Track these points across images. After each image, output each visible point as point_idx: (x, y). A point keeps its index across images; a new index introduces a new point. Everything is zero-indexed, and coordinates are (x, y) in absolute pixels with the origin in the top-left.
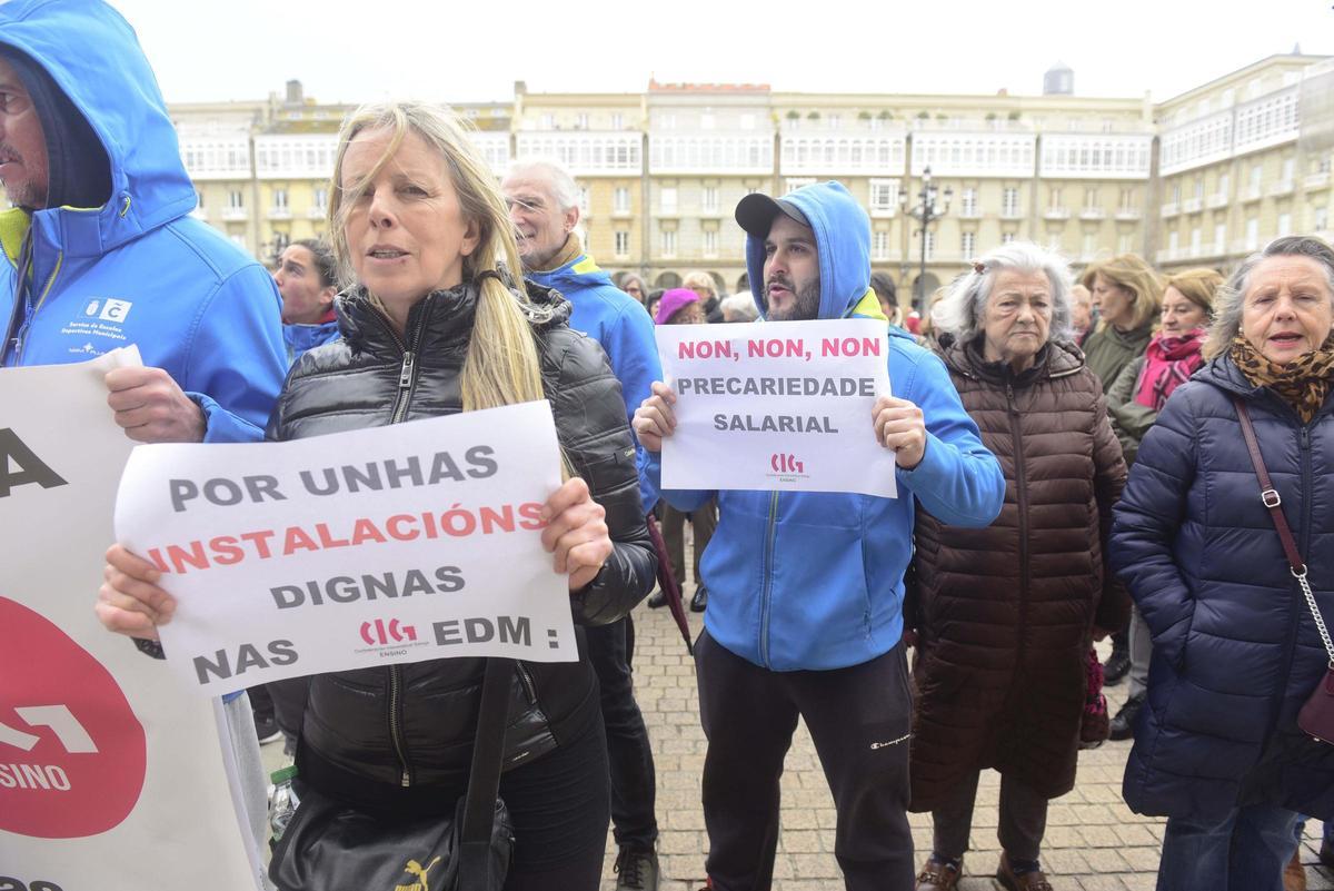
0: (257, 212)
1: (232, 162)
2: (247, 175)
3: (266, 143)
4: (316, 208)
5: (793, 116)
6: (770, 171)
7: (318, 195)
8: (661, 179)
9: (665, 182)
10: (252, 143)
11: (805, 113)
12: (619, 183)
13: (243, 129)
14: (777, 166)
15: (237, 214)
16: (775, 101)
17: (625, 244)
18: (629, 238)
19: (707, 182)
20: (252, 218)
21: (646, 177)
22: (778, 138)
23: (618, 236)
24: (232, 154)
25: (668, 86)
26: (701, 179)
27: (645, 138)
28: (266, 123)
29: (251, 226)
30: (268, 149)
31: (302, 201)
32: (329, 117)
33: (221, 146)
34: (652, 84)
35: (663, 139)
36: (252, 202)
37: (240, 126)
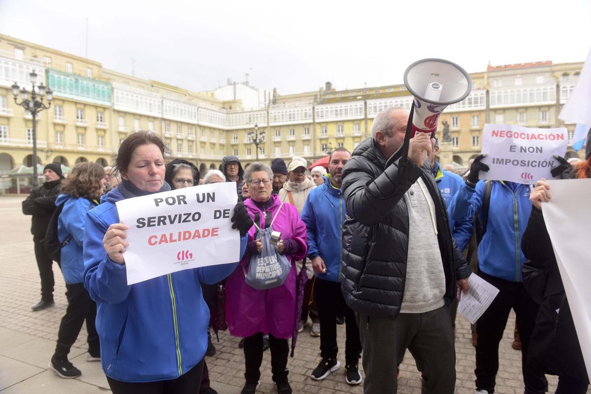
0: (314, 136)
1: (306, 116)
2: (311, 121)
3: (319, 108)
4: (338, 133)
5: (565, 75)
6: (554, 102)
7: (339, 127)
8: (495, 110)
9: (498, 112)
10: (314, 108)
11: (572, 73)
12: (474, 114)
13: (310, 103)
14: (558, 100)
15: (307, 137)
16: (555, 68)
17: (477, 141)
18: (479, 139)
20: (313, 138)
21: (488, 110)
22: (558, 86)
23: (474, 138)
24: (306, 113)
25: (498, 67)
26: (517, 109)
27: (488, 92)
28: (319, 100)
29: (312, 141)
30: (320, 110)
31: (332, 131)
32: (343, 95)
33: (302, 110)
34: (489, 67)
35: (496, 92)
36: (313, 132)
37: (309, 102)
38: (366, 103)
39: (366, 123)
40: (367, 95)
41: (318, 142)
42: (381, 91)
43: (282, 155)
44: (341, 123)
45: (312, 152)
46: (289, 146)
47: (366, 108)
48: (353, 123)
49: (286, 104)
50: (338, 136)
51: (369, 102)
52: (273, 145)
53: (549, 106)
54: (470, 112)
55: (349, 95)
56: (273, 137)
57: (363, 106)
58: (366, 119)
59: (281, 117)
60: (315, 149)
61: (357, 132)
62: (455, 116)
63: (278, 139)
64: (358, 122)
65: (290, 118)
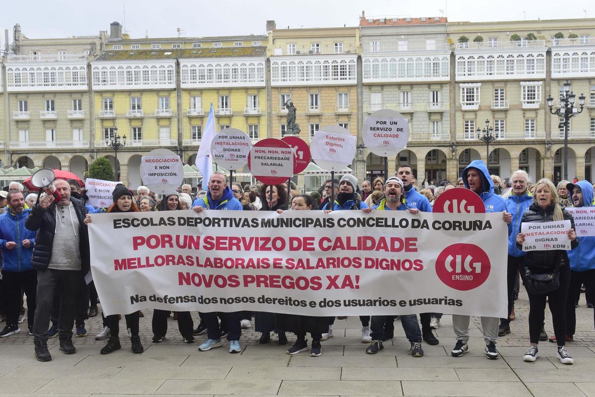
0: (91, 113)
1: (75, 79)
2: (85, 88)
3: (98, 66)
4: (132, 110)
5: (463, 40)
6: (448, 79)
7: (134, 101)
8: (370, 86)
9: (373, 88)
10: (89, 66)
11: (472, 37)
12: (341, 90)
13: (83, 57)
14: (453, 75)
15: (78, 115)
16: (451, 29)
18: (348, 127)
19: (403, 88)
20: (88, 117)
21: (361, 85)
22: (453, 55)
24: (75, 74)
25: (375, 21)
26: (399, 85)
27: (359, 58)
28: (98, 52)
29: (87, 123)
30: (100, 71)
31: (122, 106)
32: (141, 48)
33: (68, 68)
34: (363, 19)
35: (371, 59)
36: (88, 106)
37: (81, 55)
38: (178, 64)
39: (179, 97)
40: (181, 50)
41: (98, 125)
42: (203, 46)
43: (30, 145)
44: (138, 95)
45: (88, 141)
46: (46, 128)
47: (178, 72)
48: (158, 94)
49: (39, 55)
50: (132, 115)
51: (183, 62)
52: (13, 127)
53: (441, 84)
54: (336, 87)
55: (151, 47)
56: (14, 112)
57: (174, 69)
58: (178, 89)
59: (29, 77)
60: (92, 136)
61: (164, 110)
62: (314, 92)
63: (23, 116)
64: (166, 94)
65: (46, 80)
